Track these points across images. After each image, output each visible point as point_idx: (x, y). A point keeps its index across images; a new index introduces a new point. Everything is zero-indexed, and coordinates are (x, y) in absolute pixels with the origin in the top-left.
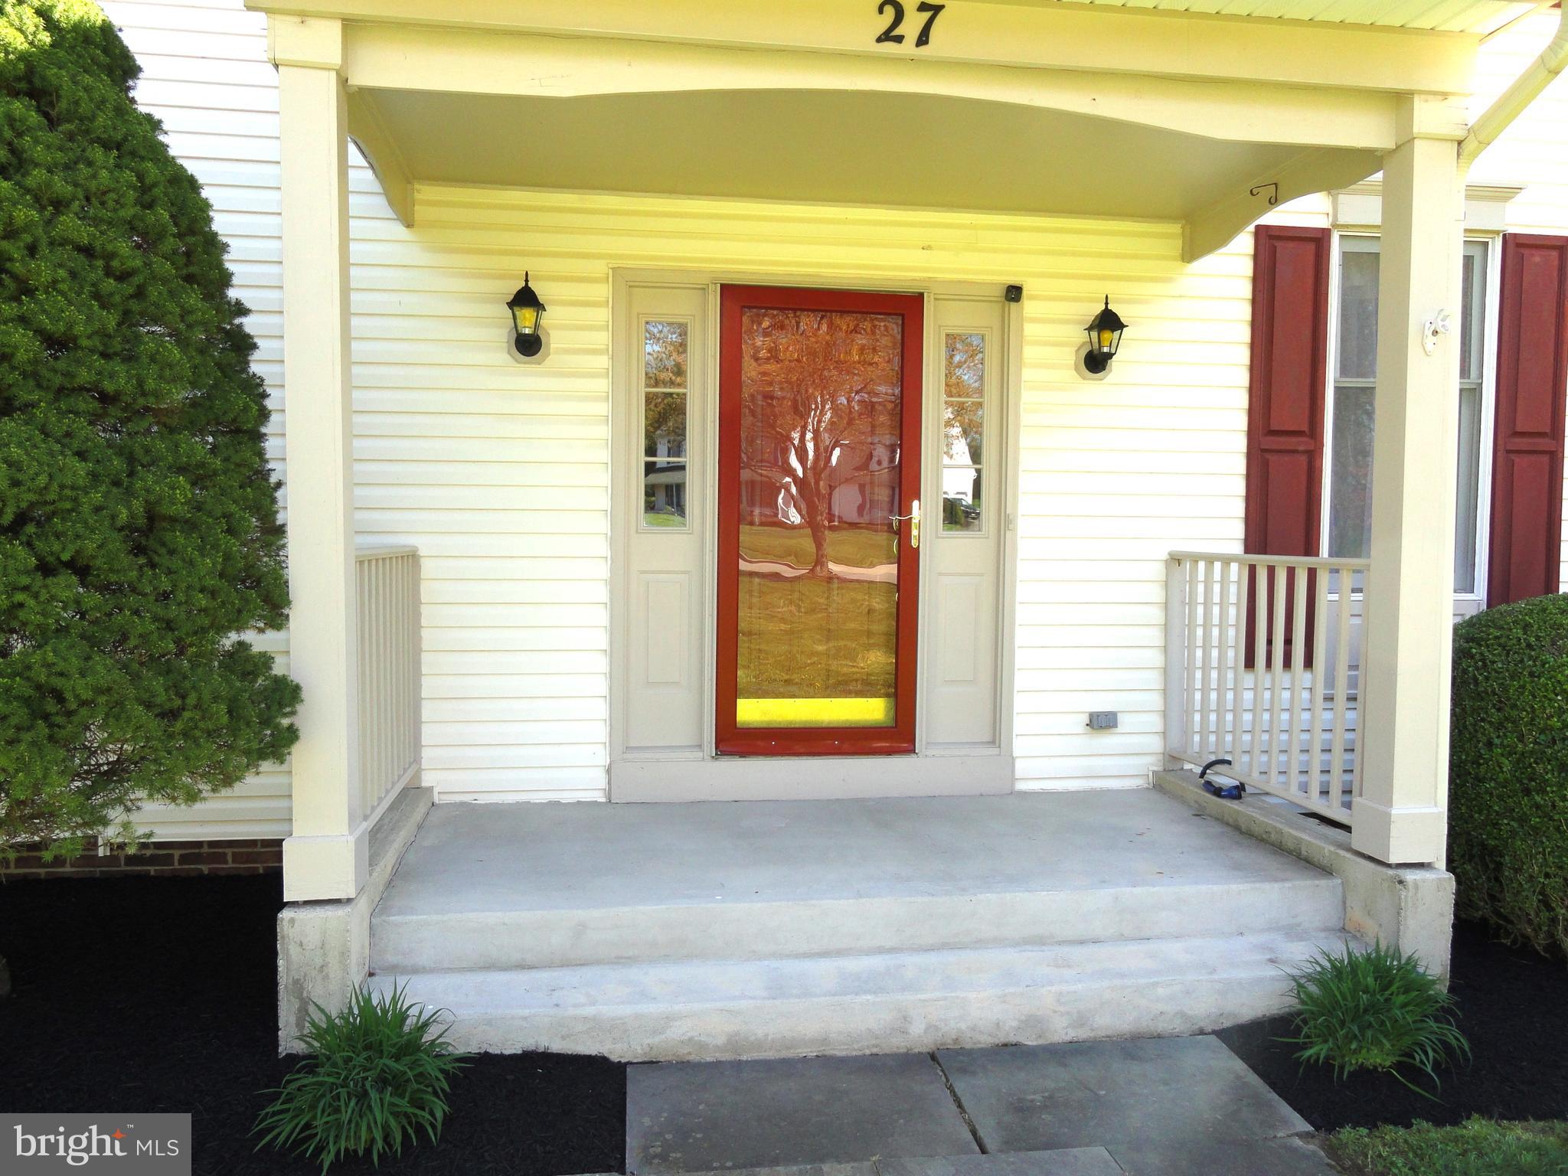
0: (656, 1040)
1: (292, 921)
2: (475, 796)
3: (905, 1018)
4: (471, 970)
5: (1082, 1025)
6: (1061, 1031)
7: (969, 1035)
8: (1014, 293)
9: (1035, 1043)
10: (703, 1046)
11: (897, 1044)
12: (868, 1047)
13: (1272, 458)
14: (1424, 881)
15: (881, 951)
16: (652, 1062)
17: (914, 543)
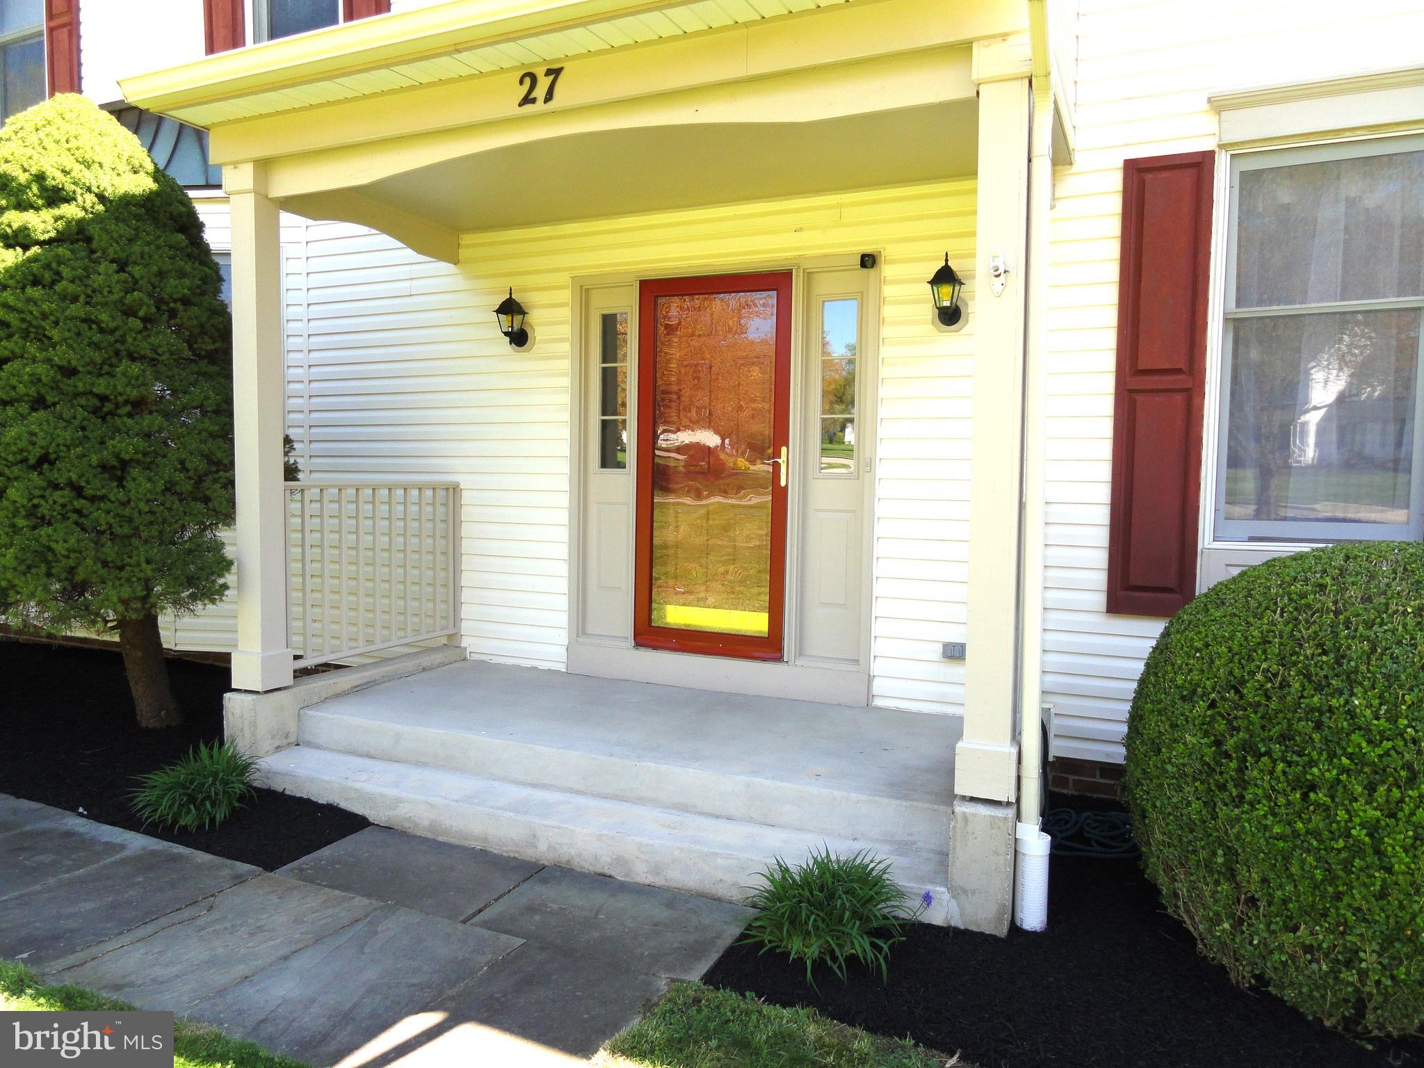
0: (391, 813)
1: (229, 699)
2: (491, 657)
3: (534, 836)
4: (340, 751)
5: (658, 874)
6: (642, 875)
7: (577, 860)
8: (868, 261)
9: (623, 879)
10: (417, 825)
11: (529, 854)
12: (512, 852)
13: (1140, 398)
14: (974, 815)
15: (571, 791)
16: (390, 828)
17: (783, 483)
